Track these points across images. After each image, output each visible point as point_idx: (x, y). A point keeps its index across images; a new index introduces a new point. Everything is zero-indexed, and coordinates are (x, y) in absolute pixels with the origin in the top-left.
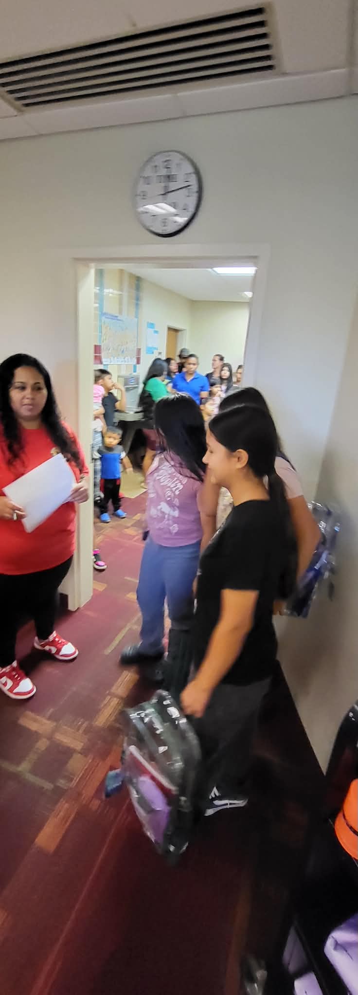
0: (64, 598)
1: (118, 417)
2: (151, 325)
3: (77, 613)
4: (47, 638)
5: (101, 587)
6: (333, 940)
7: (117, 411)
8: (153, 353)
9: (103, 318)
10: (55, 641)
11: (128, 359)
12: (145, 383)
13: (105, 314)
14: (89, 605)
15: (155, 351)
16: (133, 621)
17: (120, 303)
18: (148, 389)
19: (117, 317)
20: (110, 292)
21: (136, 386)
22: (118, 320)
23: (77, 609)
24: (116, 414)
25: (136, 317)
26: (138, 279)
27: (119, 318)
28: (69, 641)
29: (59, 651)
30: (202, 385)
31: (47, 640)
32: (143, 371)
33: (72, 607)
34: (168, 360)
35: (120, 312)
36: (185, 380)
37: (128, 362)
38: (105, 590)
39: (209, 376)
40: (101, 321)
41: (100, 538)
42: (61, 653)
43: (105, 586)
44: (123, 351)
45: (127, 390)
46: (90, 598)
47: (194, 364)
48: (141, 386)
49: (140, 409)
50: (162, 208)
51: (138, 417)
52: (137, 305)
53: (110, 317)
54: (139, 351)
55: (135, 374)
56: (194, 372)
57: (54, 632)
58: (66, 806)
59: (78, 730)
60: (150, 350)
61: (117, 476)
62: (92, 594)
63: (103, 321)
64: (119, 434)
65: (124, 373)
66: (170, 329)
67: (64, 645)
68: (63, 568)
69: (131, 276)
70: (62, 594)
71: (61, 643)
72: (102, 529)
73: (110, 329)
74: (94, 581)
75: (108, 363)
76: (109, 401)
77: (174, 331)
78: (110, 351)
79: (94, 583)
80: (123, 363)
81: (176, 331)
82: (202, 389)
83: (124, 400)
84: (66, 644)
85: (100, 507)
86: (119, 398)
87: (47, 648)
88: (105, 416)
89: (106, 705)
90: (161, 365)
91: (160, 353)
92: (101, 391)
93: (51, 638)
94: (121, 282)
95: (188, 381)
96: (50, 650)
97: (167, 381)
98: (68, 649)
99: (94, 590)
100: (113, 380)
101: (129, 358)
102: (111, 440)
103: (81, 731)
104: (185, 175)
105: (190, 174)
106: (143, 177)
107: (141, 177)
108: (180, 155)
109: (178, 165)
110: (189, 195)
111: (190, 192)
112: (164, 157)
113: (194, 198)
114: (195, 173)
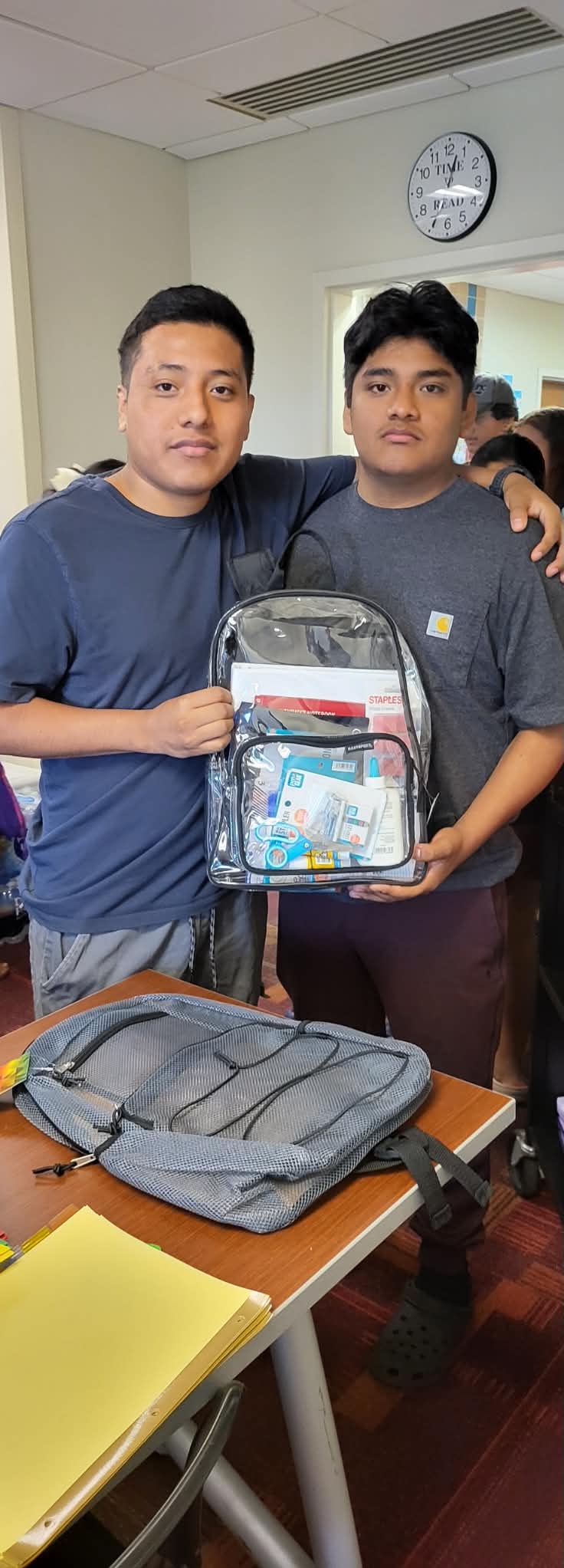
104: (474, 160)
105: (479, 158)
106: (420, 170)
107: (417, 170)
108: (465, 137)
109: (464, 149)
110: (478, 184)
111: (480, 181)
112: (445, 141)
113: (487, 185)
114: (485, 157)
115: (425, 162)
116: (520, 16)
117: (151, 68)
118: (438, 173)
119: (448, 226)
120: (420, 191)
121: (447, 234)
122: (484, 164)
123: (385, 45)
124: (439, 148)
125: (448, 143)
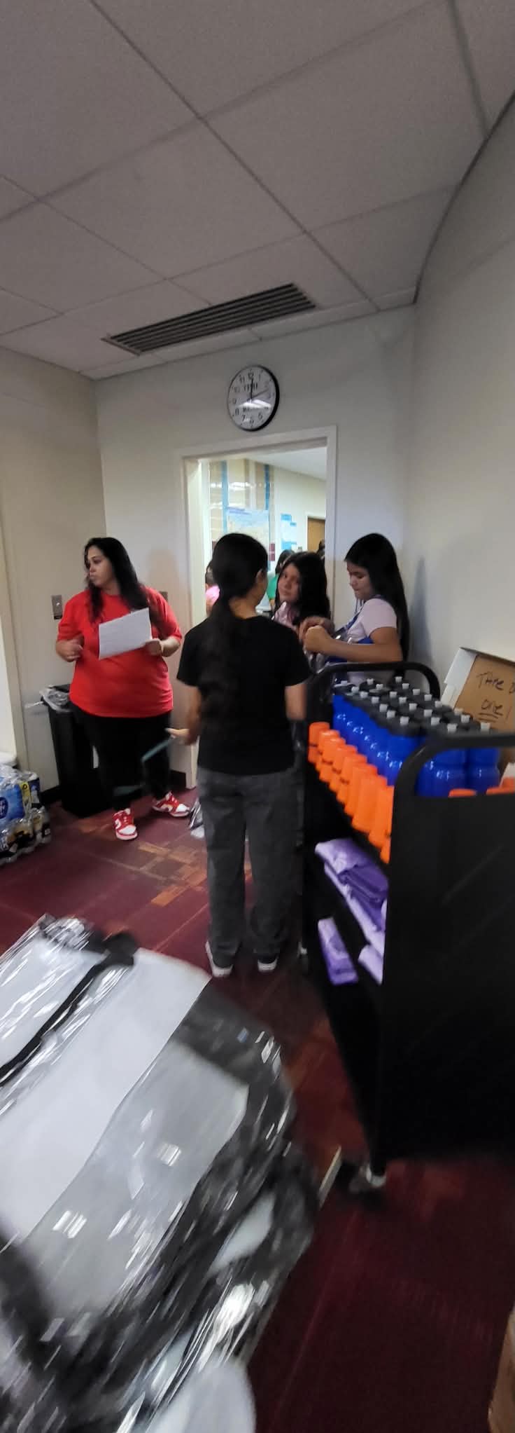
2: (286, 517)
9: (228, 513)
13: (230, 509)
17: (248, 496)
19: (242, 510)
20: (237, 486)
22: (244, 513)
25: (268, 509)
26: (267, 467)
27: (246, 512)
29: (174, 809)
35: (248, 505)
40: (224, 516)
42: (177, 811)
52: (268, 496)
53: (235, 511)
63: (227, 517)
66: (311, 520)
67: (178, 805)
69: (257, 464)
77: (317, 523)
81: (321, 522)
87: (164, 807)
94: (247, 472)
96: (167, 808)
104: (265, 383)
105: (269, 382)
106: (234, 388)
107: (232, 388)
108: (260, 369)
109: (259, 376)
110: (269, 399)
111: (270, 397)
112: (247, 371)
113: (273, 399)
114: (272, 381)
115: (237, 383)
116: (290, 289)
117: (62, 314)
118: (245, 391)
119: (251, 422)
120: (234, 402)
121: (252, 427)
122: (272, 385)
123: (207, 306)
124: (245, 374)
125: (250, 372)
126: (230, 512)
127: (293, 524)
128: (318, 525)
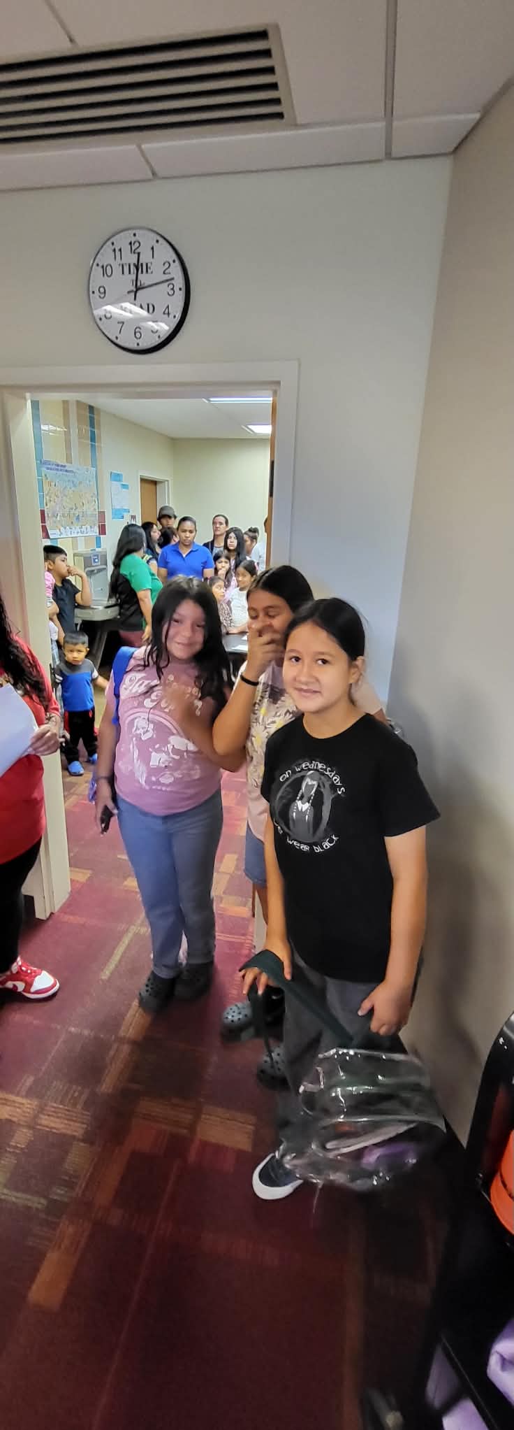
0: (30, 900)
1: (80, 616)
2: (116, 477)
3: (50, 922)
4: (8, 967)
5: (83, 876)
6: (498, 1356)
7: (79, 606)
8: (123, 517)
9: (44, 470)
10: (22, 970)
11: (87, 529)
12: (117, 564)
13: (46, 463)
14: (69, 907)
15: (125, 514)
16: (139, 922)
17: (68, 446)
18: (123, 571)
19: (63, 466)
20: (51, 429)
21: (104, 567)
22: (66, 471)
23: (50, 915)
24: (77, 611)
25: (94, 465)
26: (91, 408)
27: (67, 468)
28: (42, 968)
29: (29, 985)
30: (204, 560)
31: (8, 973)
32: (110, 545)
33: (40, 913)
34: (147, 526)
35: (69, 459)
36: (180, 555)
37: (87, 533)
38: (90, 879)
39: (210, 545)
40: (40, 473)
41: (73, 799)
42: (33, 990)
43: (88, 873)
44: (78, 518)
45: (90, 573)
46: (67, 896)
47: (191, 532)
48: (111, 568)
49: (113, 601)
50: (128, 310)
51: (112, 614)
52: (93, 439)
53: (54, 467)
54: (102, 515)
55: (99, 550)
56: (192, 543)
57: (19, 959)
58: (71, 1230)
59: (74, 1105)
60: (118, 514)
61: (89, 706)
62: (70, 889)
63: (43, 475)
64: (83, 643)
65: (82, 549)
66: (143, 480)
67: (35, 976)
68: (28, 858)
70: (26, 896)
71: (31, 973)
72: (73, 785)
73: (55, 485)
74: (72, 869)
75: (60, 537)
76: (65, 593)
77: (150, 484)
78: (58, 518)
79: (71, 871)
80: (80, 534)
81: (155, 483)
82: (205, 565)
83: (87, 590)
84: (40, 974)
85: (70, 754)
86: (79, 587)
87: (10, 985)
88: (61, 616)
89: (113, 1058)
90: (136, 533)
91: (133, 517)
92: (50, 580)
93: (15, 968)
94: (66, 414)
95: (184, 556)
96: (15, 986)
97: (148, 557)
98: (44, 981)
99: (72, 881)
100: (69, 563)
101: (89, 527)
102: (75, 654)
103: (79, 1107)
104: (164, 264)
105: (171, 262)
106: (100, 265)
107: (98, 265)
108: (153, 235)
109: (153, 248)
110: (171, 292)
111: (173, 289)
112: (129, 236)
113: (180, 295)
114: (177, 262)
115: (106, 257)
118: (123, 273)
119: (138, 335)
120: (102, 290)
121: (138, 344)
122: (178, 270)
124: (122, 243)
125: (133, 239)
126: (48, 469)
127: (124, 486)
128: (152, 487)
